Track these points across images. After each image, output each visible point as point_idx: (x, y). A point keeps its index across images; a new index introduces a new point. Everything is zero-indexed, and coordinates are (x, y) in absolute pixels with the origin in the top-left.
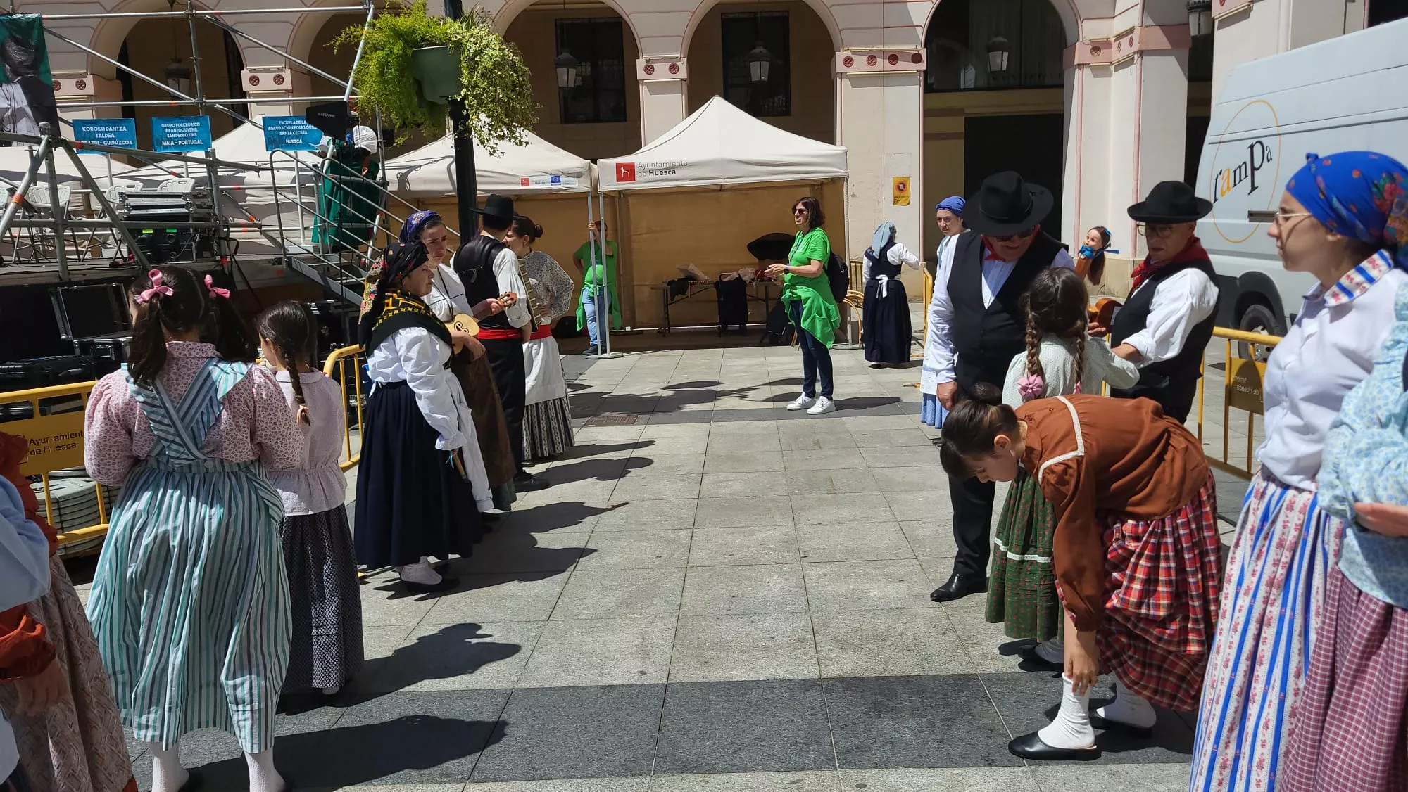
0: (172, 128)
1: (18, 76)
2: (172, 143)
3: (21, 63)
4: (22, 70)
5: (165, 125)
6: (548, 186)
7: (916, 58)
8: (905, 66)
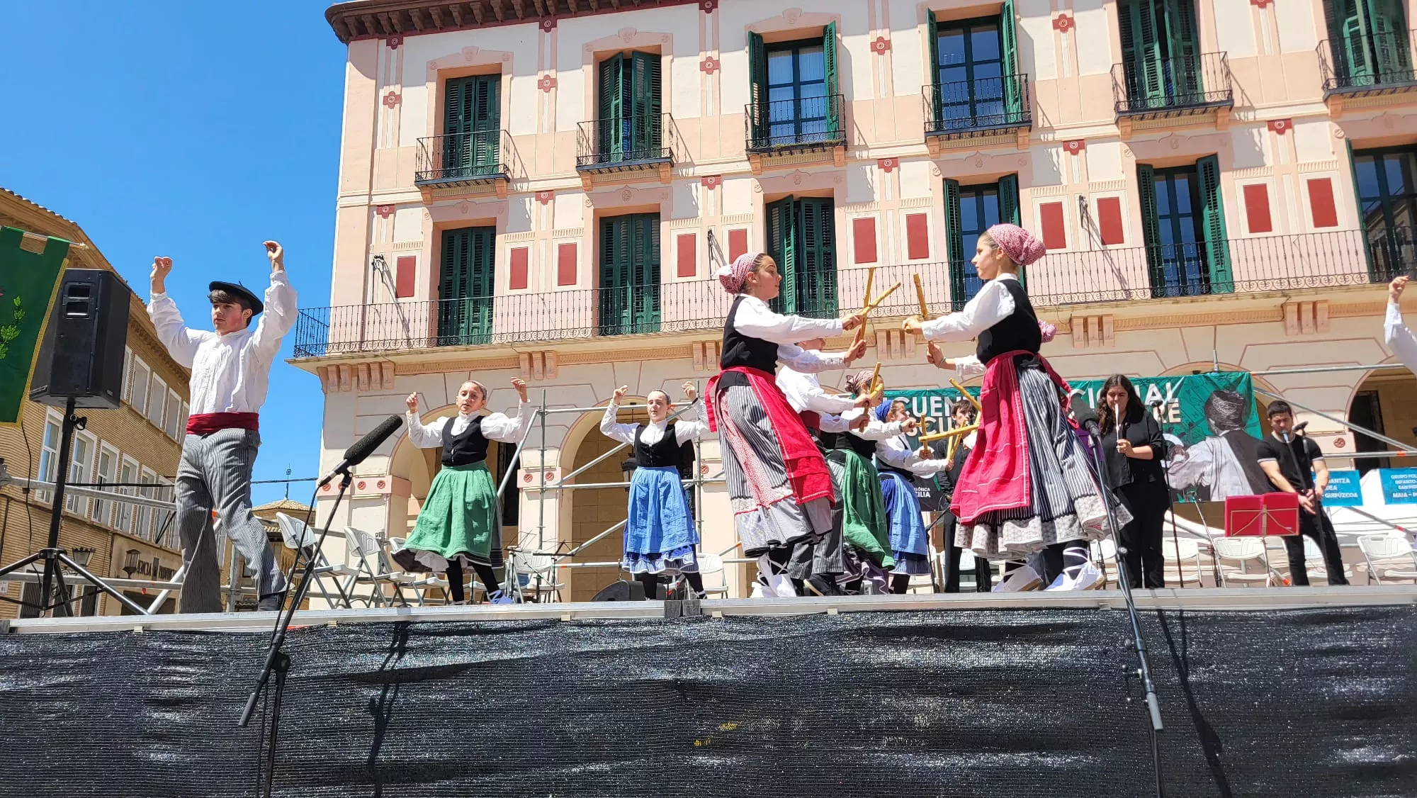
0: (1404, 479)
1: (1223, 430)
2: (1406, 495)
3: (1228, 417)
4: (1229, 423)
5: (1395, 477)
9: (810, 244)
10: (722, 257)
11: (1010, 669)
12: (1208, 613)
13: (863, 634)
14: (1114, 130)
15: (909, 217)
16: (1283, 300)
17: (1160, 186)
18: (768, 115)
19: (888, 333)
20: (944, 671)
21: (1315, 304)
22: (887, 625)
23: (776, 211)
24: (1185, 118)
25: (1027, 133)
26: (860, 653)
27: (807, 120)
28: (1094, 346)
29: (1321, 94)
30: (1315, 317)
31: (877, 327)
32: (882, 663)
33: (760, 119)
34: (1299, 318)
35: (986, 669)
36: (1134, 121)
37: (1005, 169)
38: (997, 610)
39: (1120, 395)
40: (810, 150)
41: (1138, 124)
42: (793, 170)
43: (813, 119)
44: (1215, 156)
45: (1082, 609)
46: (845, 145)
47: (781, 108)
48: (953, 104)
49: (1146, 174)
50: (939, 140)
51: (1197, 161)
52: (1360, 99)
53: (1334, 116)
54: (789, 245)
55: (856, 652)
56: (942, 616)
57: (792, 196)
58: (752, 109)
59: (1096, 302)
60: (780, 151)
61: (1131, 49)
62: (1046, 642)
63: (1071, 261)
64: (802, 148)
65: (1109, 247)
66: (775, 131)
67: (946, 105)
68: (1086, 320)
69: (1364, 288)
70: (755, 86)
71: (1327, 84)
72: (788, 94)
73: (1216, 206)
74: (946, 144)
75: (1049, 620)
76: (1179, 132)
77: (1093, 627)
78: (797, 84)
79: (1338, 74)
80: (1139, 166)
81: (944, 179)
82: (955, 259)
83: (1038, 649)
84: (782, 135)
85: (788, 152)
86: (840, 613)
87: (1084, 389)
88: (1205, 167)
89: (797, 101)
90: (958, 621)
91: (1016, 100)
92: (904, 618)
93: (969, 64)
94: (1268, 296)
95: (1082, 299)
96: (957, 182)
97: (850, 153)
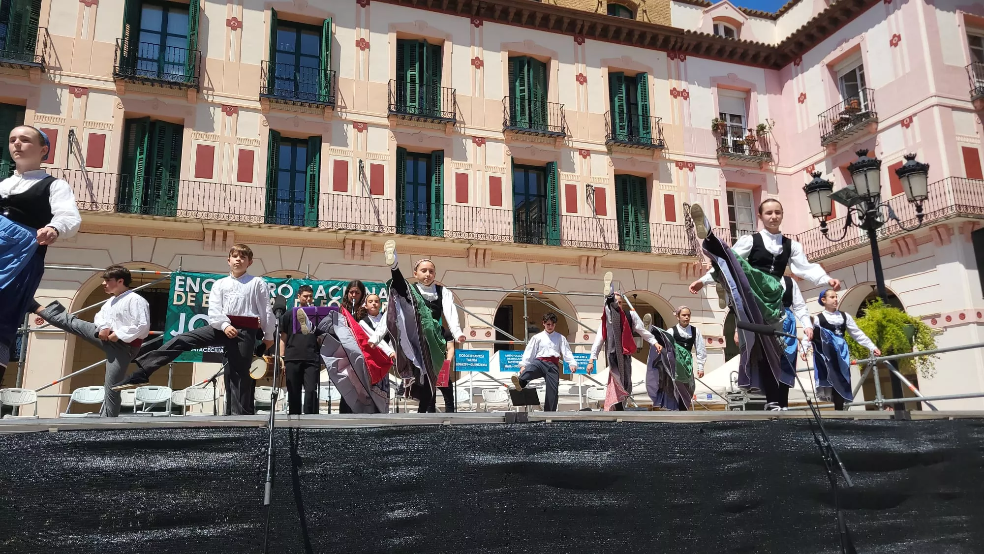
2: (511, 366)
5: (507, 356)
6: (706, 400)
7: (721, 341)
8: (716, 344)
9: (160, 156)
10: (79, 151)
11: (190, 469)
12: (327, 430)
13: (76, 447)
14: (386, 122)
15: (241, 151)
16: (469, 245)
17: (410, 163)
18: (137, 51)
19: (214, 232)
20: (137, 473)
21: (485, 250)
22: (98, 440)
23: (134, 126)
24: (428, 124)
25: (331, 111)
26: (70, 462)
27: (169, 63)
28: (357, 260)
29: (501, 128)
30: (484, 258)
31: (206, 226)
32: (88, 468)
33: (129, 52)
34: (476, 258)
35: (171, 470)
36: (399, 119)
37: (314, 132)
38: (187, 428)
39: (357, 293)
40: (168, 86)
41: (401, 121)
42: (151, 98)
43: (174, 64)
44: (443, 151)
45: (247, 428)
46: (198, 88)
47: (149, 47)
48: (282, 79)
49: (402, 154)
50: (270, 101)
51: (433, 151)
52: (520, 135)
53: (506, 142)
54: (141, 154)
55: (67, 460)
56: (144, 433)
57: (149, 117)
58: (123, 43)
59: (362, 231)
60: (144, 81)
61: (402, 73)
62: (218, 451)
63: (349, 202)
64: (162, 83)
65: (373, 196)
66: (141, 65)
67: (278, 78)
68: (354, 242)
69: (510, 244)
70: (128, 26)
71: (505, 123)
72: (156, 39)
73: (439, 183)
74: (274, 105)
75: (223, 435)
76: (424, 132)
77: (253, 439)
78: (164, 34)
79: (511, 117)
80: (398, 147)
81: (270, 130)
82: (271, 187)
83: (211, 455)
84: (146, 69)
85: (149, 83)
86: (59, 431)
87: (340, 286)
88: (436, 157)
89: (163, 47)
90: (156, 436)
91: (326, 87)
92: (113, 435)
93: (298, 54)
94: (461, 243)
95: (353, 228)
96: (279, 133)
97: (200, 95)
